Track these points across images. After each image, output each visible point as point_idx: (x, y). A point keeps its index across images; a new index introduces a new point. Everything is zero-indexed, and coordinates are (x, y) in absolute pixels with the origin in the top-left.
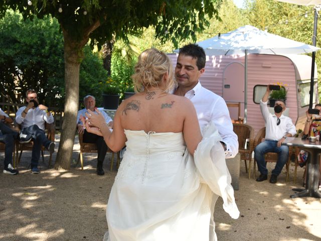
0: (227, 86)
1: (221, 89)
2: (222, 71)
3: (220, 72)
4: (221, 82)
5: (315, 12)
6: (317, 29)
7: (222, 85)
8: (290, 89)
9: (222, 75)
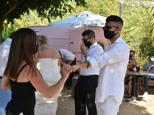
0: (72, 43)
1: (69, 44)
2: (69, 35)
3: (68, 36)
4: (69, 40)
5: (120, 4)
6: (121, 12)
7: (69, 42)
8: (106, 44)
9: (69, 37)
